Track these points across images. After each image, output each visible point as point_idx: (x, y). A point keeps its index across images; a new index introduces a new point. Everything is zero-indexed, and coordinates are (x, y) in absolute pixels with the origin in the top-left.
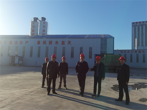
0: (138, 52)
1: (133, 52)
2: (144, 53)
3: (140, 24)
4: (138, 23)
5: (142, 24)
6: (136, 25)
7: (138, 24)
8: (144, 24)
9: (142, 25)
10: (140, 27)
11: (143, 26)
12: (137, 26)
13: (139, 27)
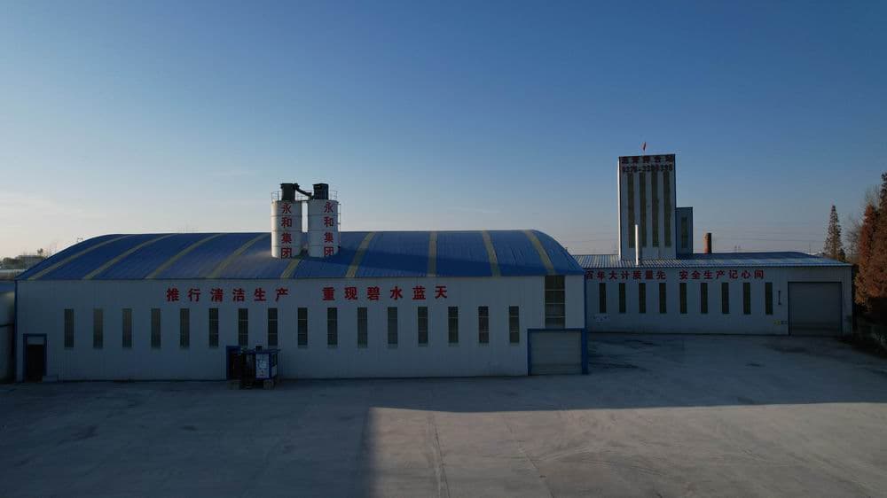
0: (643, 275)
1: (627, 274)
2: (663, 281)
3: (646, 164)
4: (641, 160)
5: (654, 164)
6: (635, 169)
7: (640, 165)
8: (659, 164)
9: (654, 170)
10: (649, 175)
11: (656, 174)
12: (636, 171)
13: (642, 177)
